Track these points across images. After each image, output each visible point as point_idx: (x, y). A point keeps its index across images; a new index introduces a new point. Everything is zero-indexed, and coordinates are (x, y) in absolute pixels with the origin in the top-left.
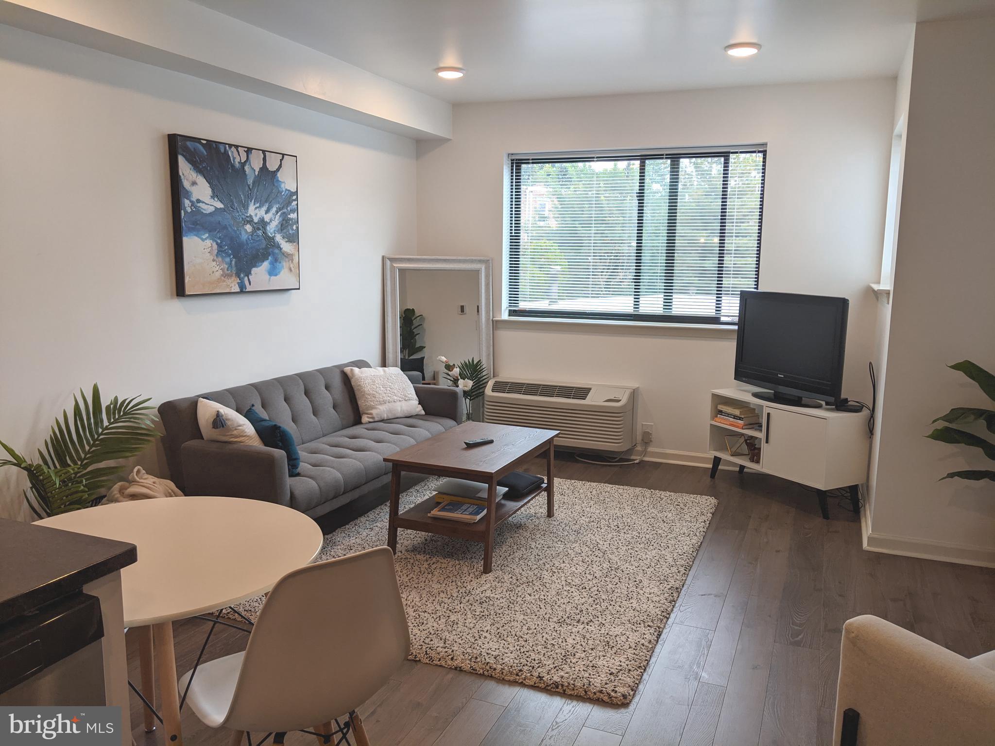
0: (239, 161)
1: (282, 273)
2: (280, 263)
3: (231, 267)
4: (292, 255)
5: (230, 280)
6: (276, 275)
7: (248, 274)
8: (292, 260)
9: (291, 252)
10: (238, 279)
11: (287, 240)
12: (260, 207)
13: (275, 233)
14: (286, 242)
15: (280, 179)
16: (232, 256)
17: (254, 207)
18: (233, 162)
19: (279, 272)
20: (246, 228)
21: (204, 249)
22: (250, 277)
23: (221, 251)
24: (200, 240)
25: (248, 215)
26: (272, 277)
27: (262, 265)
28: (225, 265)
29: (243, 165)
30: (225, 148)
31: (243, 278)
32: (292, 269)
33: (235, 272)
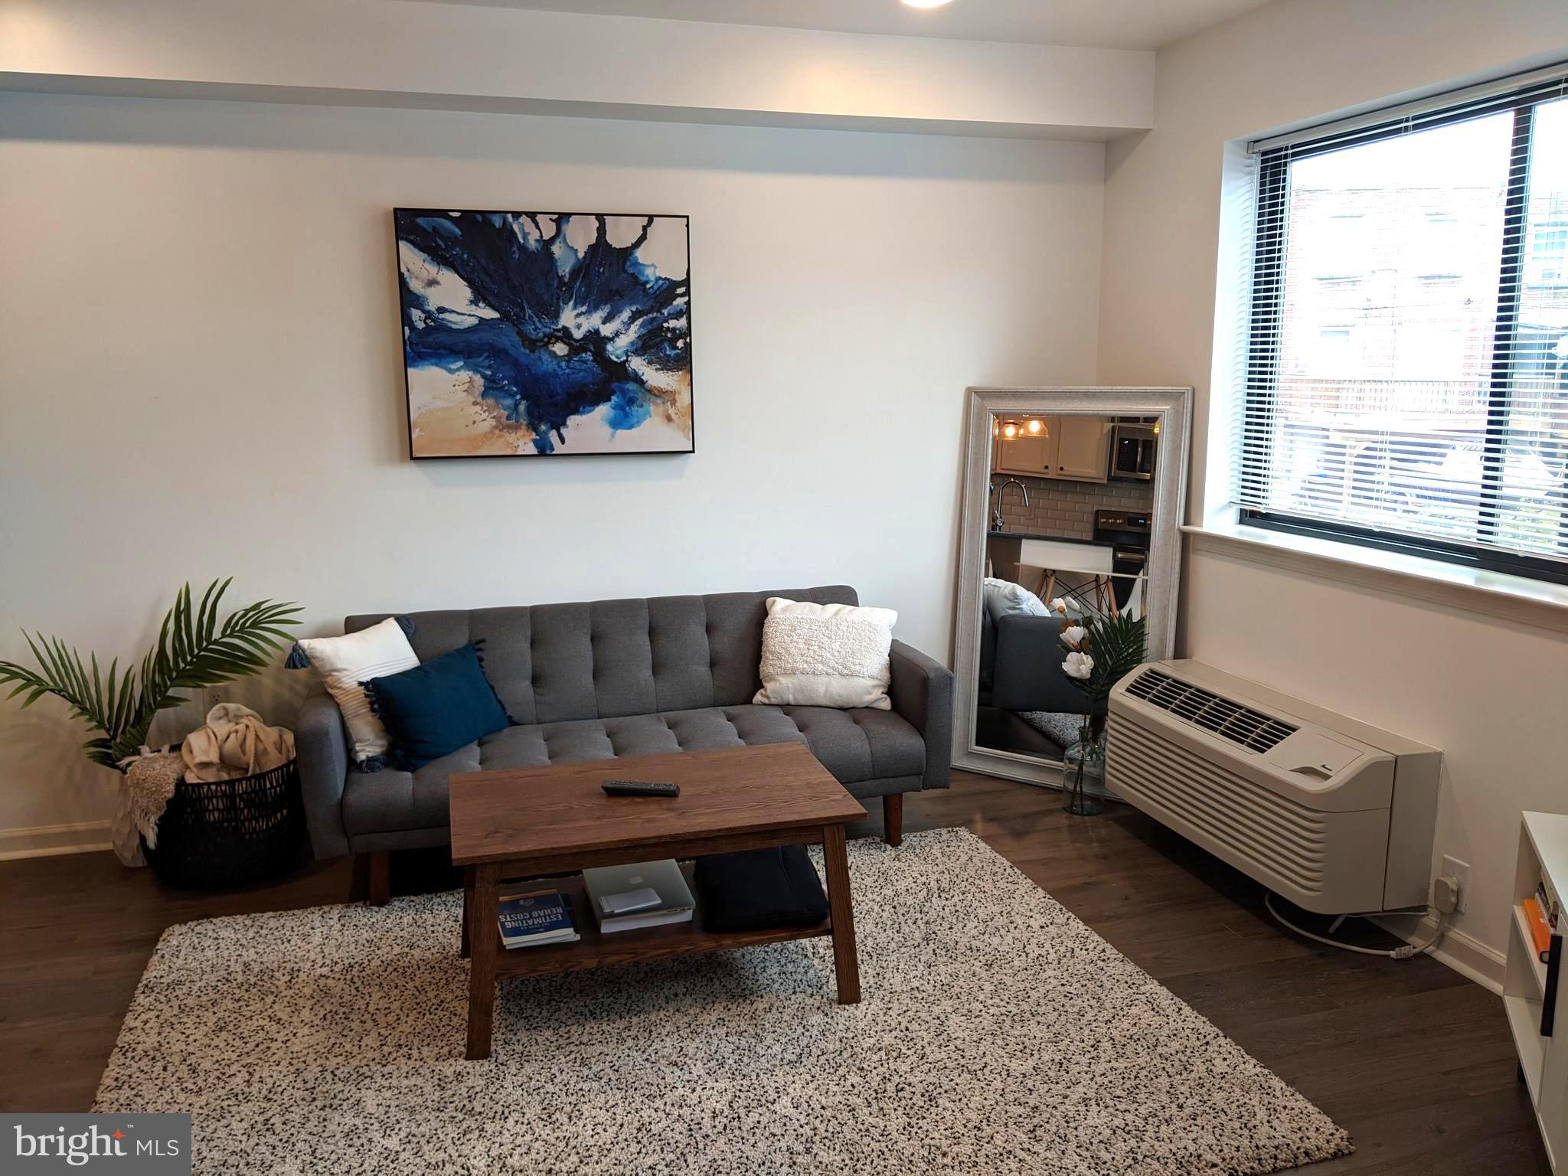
0: (538, 238)
1: (647, 423)
2: (642, 406)
3: (517, 413)
4: (673, 393)
5: (513, 435)
6: (631, 427)
7: (558, 425)
8: (674, 403)
9: (669, 388)
10: (534, 434)
11: (658, 366)
12: (589, 312)
13: (628, 356)
14: (657, 370)
15: (640, 261)
16: (518, 397)
17: (575, 312)
18: (521, 241)
19: (639, 423)
20: (553, 349)
21: (454, 386)
22: (563, 431)
23: (492, 388)
24: (444, 371)
25: (560, 326)
26: (619, 432)
27: (592, 410)
28: (502, 411)
29: (547, 244)
30: (505, 220)
31: (545, 433)
32: (673, 416)
33: (525, 423)
